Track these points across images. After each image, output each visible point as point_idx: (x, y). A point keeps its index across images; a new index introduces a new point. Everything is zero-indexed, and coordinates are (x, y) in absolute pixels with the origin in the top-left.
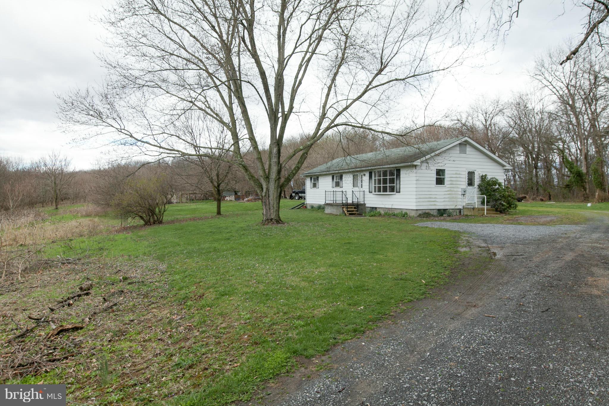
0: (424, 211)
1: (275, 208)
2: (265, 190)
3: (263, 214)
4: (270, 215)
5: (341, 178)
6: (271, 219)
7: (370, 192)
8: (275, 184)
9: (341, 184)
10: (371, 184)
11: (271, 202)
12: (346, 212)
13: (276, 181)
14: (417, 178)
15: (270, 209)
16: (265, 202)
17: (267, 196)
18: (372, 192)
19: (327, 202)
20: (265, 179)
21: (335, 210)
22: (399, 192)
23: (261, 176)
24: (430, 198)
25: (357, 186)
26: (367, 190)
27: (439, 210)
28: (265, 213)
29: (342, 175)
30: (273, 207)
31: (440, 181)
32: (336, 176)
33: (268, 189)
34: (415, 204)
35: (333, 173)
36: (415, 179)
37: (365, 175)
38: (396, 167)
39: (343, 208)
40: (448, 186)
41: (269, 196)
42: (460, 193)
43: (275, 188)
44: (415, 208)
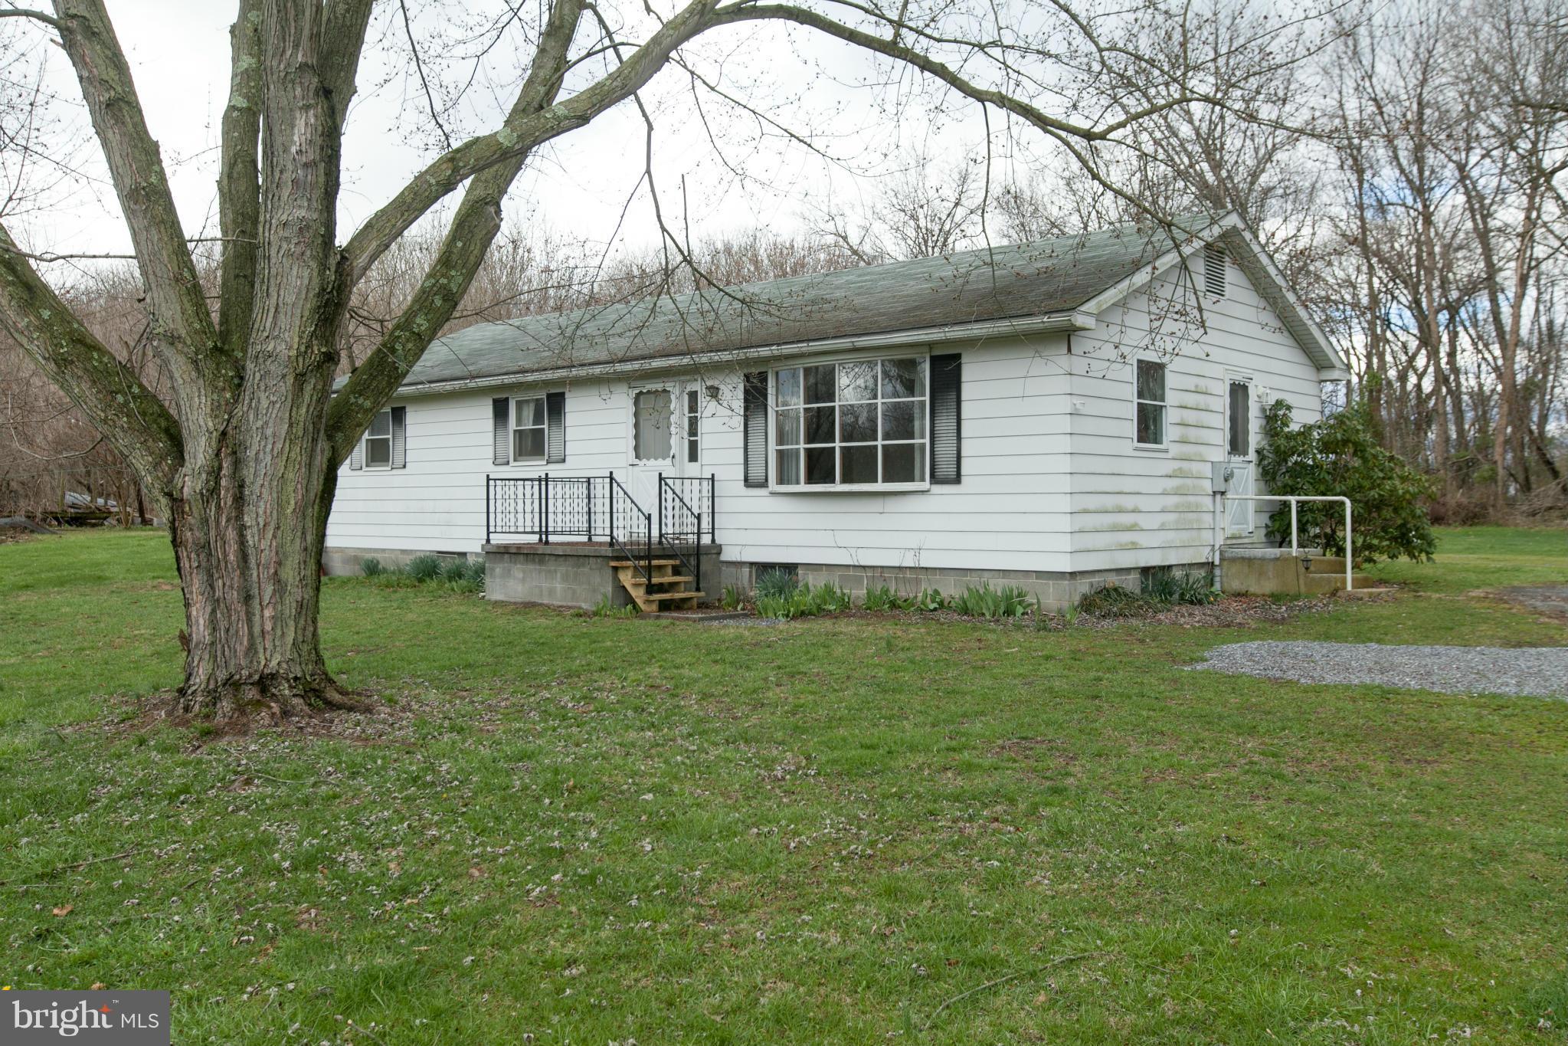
0: (1096, 579)
1: (295, 594)
2: (199, 451)
3: (185, 639)
4: (252, 649)
5: (555, 406)
6: (265, 683)
7: (748, 482)
8: (295, 404)
9: (551, 445)
10: (756, 441)
11: (262, 546)
12: (638, 594)
13: (300, 378)
14: (1077, 401)
15: (247, 599)
16: (205, 547)
17: (227, 497)
18: (764, 484)
19: (497, 539)
20: (208, 368)
21: (559, 586)
22: (957, 479)
23: (173, 339)
24: (1121, 511)
25: (664, 452)
26: (731, 474)
27: (1145, 571)
28: (201, 631)
29: (561, 396)
30: (276, 579)
31: (1149, 426)
32: (519, 404)
33: (230, 445)
34: (1065, 543)
35: (503, 387)
36: (1065, 404)
37: (714, 392)
38: (930, 345)
39: (616, 569)
40: (1175, 450)
41: (239, 500)
42: (1208, 487)
43: (291, 438)
44: (1065, 565)
